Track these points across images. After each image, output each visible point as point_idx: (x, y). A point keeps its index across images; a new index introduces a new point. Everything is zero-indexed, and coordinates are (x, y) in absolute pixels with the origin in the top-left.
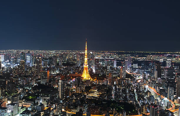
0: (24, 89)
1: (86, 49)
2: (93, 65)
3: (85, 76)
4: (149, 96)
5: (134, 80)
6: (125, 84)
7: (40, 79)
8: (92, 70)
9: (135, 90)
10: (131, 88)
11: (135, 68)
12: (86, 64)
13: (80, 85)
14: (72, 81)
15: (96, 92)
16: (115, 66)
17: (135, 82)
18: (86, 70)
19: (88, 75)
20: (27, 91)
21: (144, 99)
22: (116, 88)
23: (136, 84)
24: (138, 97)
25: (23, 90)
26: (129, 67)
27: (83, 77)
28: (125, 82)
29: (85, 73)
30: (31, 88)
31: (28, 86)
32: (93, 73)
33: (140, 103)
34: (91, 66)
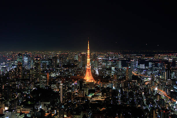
0: (22, 93)
1: (88, 48)
2: (96, 66)
4: (158, 99)
5: (142, 82)
6: (132, 87)
7: (39, 83)
8: (95, 72)
9: (143, 94)
10: (139, 91)
11: (141, 69)
12: (89, 65)
13: (82, 89)
14: (73, 84)
15: (100, 96)
16: (120, 66)
17: (143, 85)
18: (89, 71)
19: (91, 77)
20: (25, 96)
21: (153, 103)
22: (122, 91)
23: (144, 86)
24: (147, 101)
25: (21, 95)
26: (135, 68)
27: (86, 79)
28: (132, 84)
29: (88, 75)
30: (29, 93)
31: (26, 90)
32: (96, 75)
33: (149, 108)
34: (94, 68)
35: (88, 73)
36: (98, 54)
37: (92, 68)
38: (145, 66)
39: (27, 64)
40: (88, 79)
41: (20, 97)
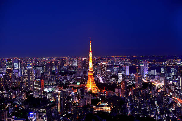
0: (12, 104)
1: (90, 50)
2: (99, 73)
3: (91, 86)
4: (174, 108)
5: (154, 89)
6: (142, 95)
7: (32, 92)
8: (98, 79)
9: (156, 102)
10: (151, 99)
11: (153, 75)
12: (91, 71)
13: (84, 98)
14: (73, 93)
15: (106, 106)
16: (128, 73)
17: (155, 92)
18: (91, 78)
19: (94, 85)
20: (16, 106)
21: (169, 113)
22: (131, 100)
23: (156, 94)
24: (161, 110)
25: (11, 106)
26: (145, 75)
27: (88, 87)
28: (142, 92)
29: (90, 82)
30: (21, 103)
31: (17, 100)
32: (100, 83)
33: (164, 118)
34: (96, 75)
35: (90, 80)
36: (101, 60)
37: (95, 75)
38: (157, 72)
39: (18, 71)
40: (90, 87)
41: (10, 108)
